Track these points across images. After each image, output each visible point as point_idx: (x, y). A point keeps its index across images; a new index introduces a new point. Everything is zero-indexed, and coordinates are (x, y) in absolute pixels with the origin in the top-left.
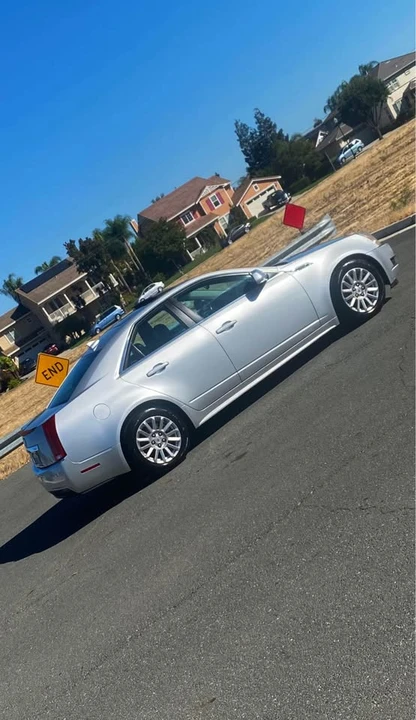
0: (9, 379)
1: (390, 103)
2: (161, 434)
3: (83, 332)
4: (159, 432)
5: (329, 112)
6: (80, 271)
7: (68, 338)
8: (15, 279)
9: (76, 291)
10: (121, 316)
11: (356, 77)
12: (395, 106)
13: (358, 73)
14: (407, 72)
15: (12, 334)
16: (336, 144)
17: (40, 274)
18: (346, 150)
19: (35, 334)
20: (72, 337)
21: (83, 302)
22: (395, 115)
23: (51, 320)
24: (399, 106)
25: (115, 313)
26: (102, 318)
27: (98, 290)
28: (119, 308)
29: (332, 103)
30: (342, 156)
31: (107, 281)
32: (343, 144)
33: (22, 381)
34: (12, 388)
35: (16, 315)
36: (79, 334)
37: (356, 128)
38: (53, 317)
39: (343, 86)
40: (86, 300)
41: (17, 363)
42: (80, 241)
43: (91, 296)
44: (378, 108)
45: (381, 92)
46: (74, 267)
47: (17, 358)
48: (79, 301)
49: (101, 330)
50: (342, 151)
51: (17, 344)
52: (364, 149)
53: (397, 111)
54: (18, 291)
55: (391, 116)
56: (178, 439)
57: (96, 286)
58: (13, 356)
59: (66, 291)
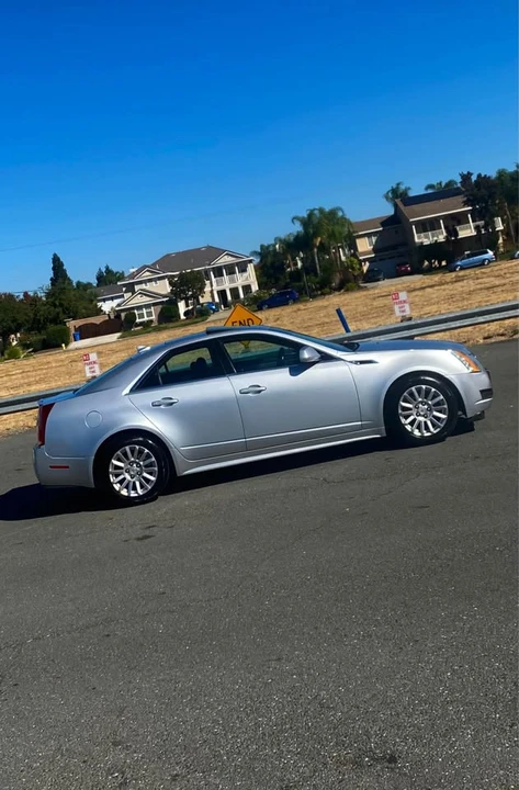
0: (348, 281)
2: (138, 465)
3: (444, 263)
4: (138, 463)
6: (466, 204)
7: (426, 263)
8: (402, 187)
9: (455, 221)
10: (490, 262)
15: (374, 239)
17: (430, 191)
19: (394, 247)
20: (431, 263)
21: (456, 234)
23: (417, 240)
25: (485, 256)
26: (469, 256)
27: (477, 228)
28: (491, 253)
31: (490, 224)
33: (360, 288)
34: (347, 290)
35: (386, 222)
36: (440, 263)
38: (419, 238)
40: (460, 233)
41: (365, 269)
42: (479, 176)
43: (467, 232)
46: (461, 199)
47: (367, 264)
48: (452, 232)
49: (462, 269)
51: (375, 250)
54: (398, 201)
56: (153, 478)
57: (478, 223)
58: (365, 260)
59: (445, 218)
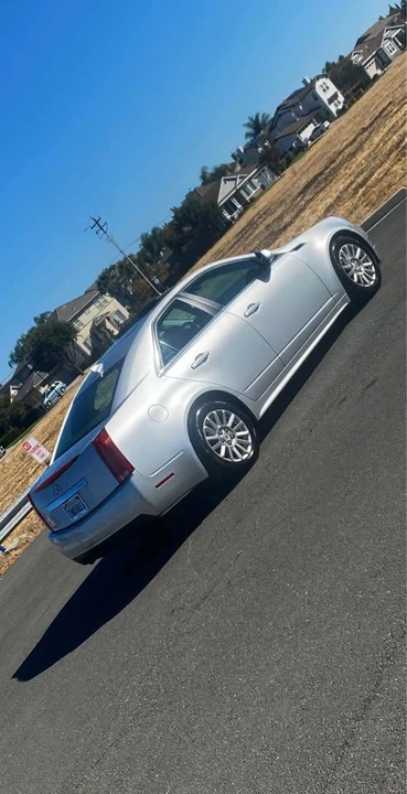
1: (80, 342)
2: (227, 429)
4: (224, 428)
5: (15, 366)
11: (33, 328)
12: (85, 343)
13: (35, 325)
14: (87, 311)
16: (34, 391)
18: (49, 393)
22: (89, 353)
24: (89, 342)
29: (17, 357)
30: (46, 400)
32: (43, 390)
37: (52, 372)
39: (22, 340)
44: (71, 348)
45: (68, 333)
50: (44, 396)
52: (67, 389)
53: (89, 348)
55: (84, 354)
56: (247, 432)
